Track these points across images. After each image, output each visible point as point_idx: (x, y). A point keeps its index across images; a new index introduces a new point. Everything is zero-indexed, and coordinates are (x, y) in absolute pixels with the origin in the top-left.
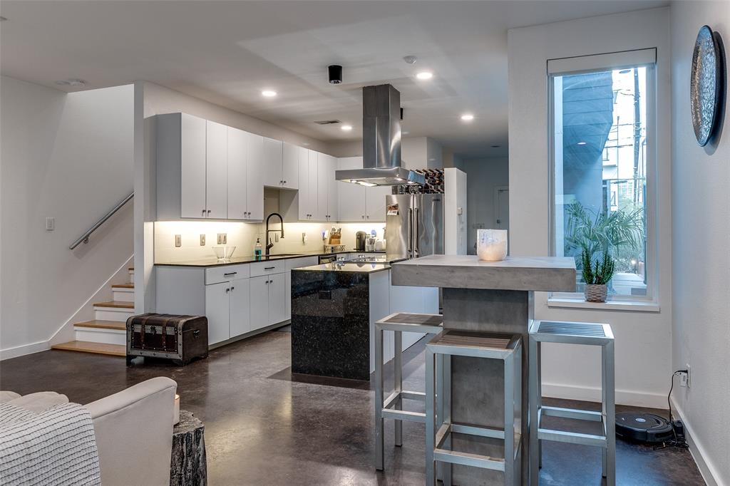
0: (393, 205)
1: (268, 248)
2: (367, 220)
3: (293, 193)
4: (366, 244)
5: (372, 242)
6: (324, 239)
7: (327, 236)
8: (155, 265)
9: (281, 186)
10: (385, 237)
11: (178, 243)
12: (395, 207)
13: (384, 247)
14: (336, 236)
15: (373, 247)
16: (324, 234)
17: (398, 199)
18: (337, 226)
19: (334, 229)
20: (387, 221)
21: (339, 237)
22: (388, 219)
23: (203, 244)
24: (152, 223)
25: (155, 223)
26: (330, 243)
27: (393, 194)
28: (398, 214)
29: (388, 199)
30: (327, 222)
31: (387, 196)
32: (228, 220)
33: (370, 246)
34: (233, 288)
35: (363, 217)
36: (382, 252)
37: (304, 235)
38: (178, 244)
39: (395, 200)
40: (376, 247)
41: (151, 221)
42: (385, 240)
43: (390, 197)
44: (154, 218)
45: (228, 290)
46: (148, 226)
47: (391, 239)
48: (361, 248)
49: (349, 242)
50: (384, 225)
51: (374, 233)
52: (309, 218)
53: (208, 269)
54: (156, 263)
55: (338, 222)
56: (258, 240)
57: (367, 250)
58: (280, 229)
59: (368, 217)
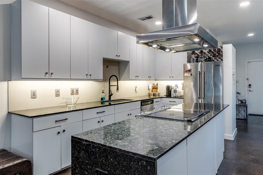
0: (188, 69)
1: (110, 96)
2: (172, 79)
3: (126, 63)
4: (172, 93)
5: (175, 91)
6: (149, 89)
7: (151, 87)
8: (9, 113)
9: (116, 58)
10: (183, 89)
11: (34, 95)
12: (189, 71)
13: (182, 94)
14: (155, 88)
15: (176, 95)
16: (149, 87)
17: (191, 66)
18: (155, 82)
19: (154, 84)
20: (184, 80)
21: (157, 88)
22: (185, 78)
23: (57, 95)
24: (7, 82)
26: (152, 92)
27: (188, 63)
28: (191, 75)
29: (185, 66)
30: (149, 80)
31: (184, 64)
32: (71, 79)
33: (174, 94)
34: (64, 131)
35: (170, 77)
36: (181, 97)
37: (136, 87)
39: (189, 66)
40: (177, 94)
41: (4, 81)
42: (183, 91)
43: (186, 65)
45: (59, 133)
47: (187, 90)
48: (169, 95)
49: (162, 91)
50: (182, 82)
51: (177, 86)
52: (137, 78)
53: (35, 120)
54: (10, 111)
55: (156, 80)
56: (103, 91)
57: (172, 96)
58: (117, 85)
59: (173, 77)
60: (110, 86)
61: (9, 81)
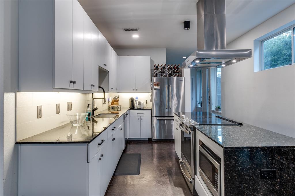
1: (94, 110)
2: (136, 91)
4: (136, 105)
5: (139, 103)
7: (111, 100)
8: (17, 143)
9: (104, 68)
12: (158, 84)
14: (116, 100)
16: (109, 99)
18: (117, 95)
19: (115, 97)
23: (58, 112)
25: (18, 93)
33: (138, 106)
35: (134, 89)
38: (40, 114)
41: (11, 92)
44: (17, 88)
45: (100, 159)
46: (9, 97)
48: (132, 107)
52: (112, 90)
54: (18, 141)
55: (118, 92)
56: (88, 105)
57: (136, 108)
58: (103, 98)
59: (137, 89)
60: (93, 99)
61: (17, 92)
